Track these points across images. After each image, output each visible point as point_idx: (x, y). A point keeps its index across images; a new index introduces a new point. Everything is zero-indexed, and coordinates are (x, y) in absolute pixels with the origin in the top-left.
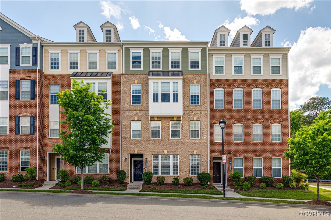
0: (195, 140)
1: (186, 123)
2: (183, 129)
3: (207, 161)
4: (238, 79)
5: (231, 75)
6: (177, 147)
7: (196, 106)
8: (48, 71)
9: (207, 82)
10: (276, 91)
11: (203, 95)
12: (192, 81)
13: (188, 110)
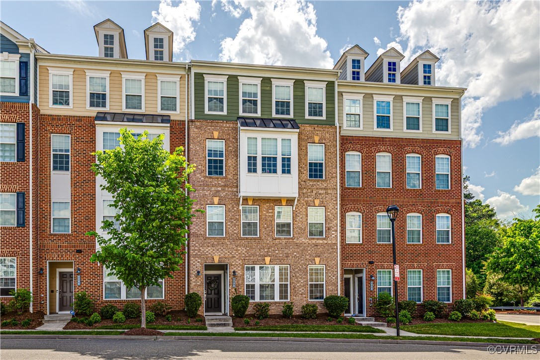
0: (318, 239)
1: (301, 210)
2: (297, 220)
3: (337, 276)
4: (383, 137)
5: (371, 130)
6: (286, 251)
7: (318, 181)
8: (49, 108)
9: (336, 141)
10: (442, 159)
11: (329, 163)
12: (311, 137)
13: (304, 188)
